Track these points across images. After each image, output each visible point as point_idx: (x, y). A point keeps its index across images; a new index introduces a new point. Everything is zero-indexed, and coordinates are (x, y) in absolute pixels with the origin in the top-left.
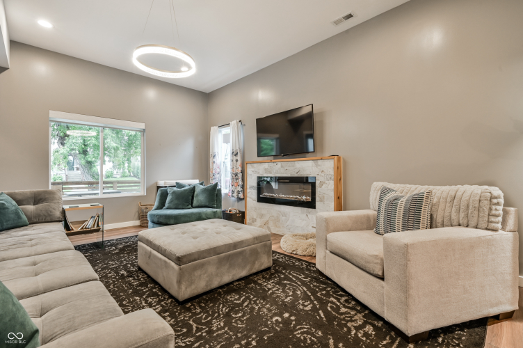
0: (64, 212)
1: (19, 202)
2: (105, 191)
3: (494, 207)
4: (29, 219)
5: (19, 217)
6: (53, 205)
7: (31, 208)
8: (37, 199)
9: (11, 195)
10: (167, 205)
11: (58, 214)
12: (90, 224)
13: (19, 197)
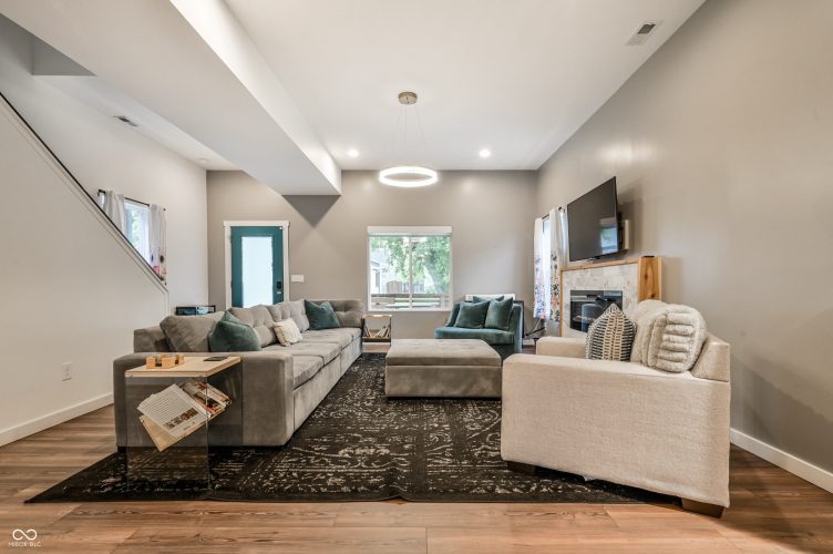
0: (363, 321)
1: (335, 309)
2: (414, 304)
3: (665, 337)
4: (341, 323)
5: (333, 320)
6: (357, 313)
7: (342, 314)
8: (347, 307)
9: (332, 303)
10: (457, 322)
11: (358, 321)
12: (381, 333)
13: (336, 305)
